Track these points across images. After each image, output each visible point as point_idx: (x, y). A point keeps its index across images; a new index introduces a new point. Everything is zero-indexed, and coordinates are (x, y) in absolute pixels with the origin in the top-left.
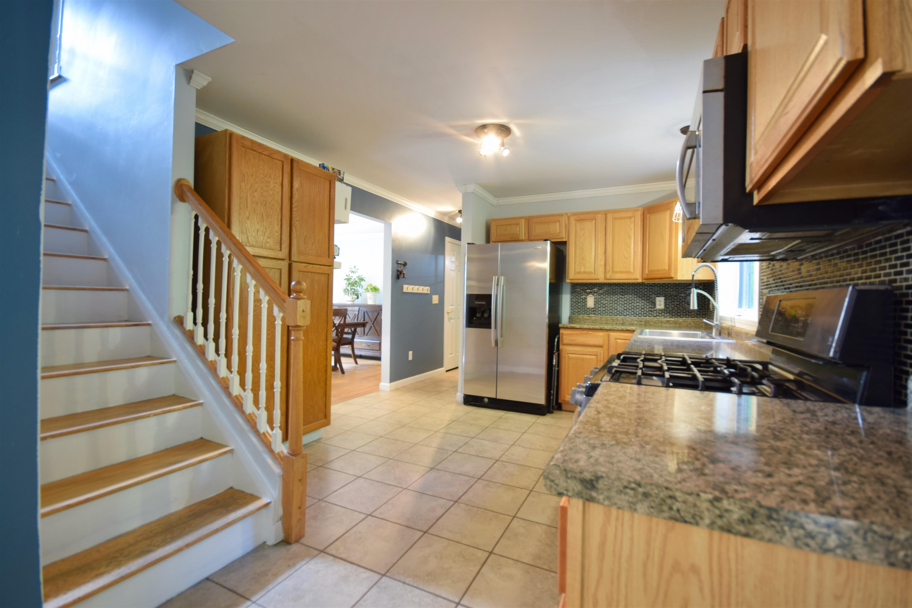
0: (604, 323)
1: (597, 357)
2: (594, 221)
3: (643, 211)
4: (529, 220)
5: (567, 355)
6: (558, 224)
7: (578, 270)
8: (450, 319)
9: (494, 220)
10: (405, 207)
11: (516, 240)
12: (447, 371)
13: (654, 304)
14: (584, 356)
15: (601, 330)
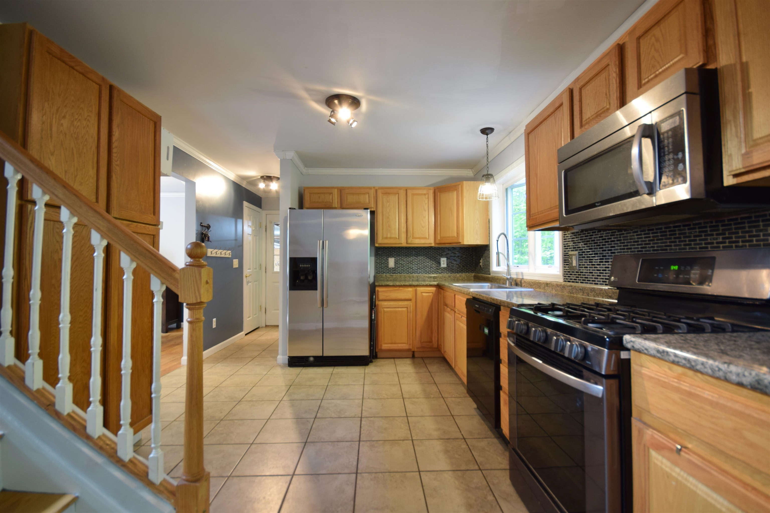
0: (403, 280)
1: (407, 309)
2: (397, 195)
3: (434, 190)
4: (341, 190)
5: (382, 309)
6: (367, 196)
7: (385, 236)
8: (248, 282)
9: (308, 188)
10: (210, 167)
11: (331, 208)
12: (246, 335)
13: (439, 263)
14: (397, 309)
15: (410, 286)
